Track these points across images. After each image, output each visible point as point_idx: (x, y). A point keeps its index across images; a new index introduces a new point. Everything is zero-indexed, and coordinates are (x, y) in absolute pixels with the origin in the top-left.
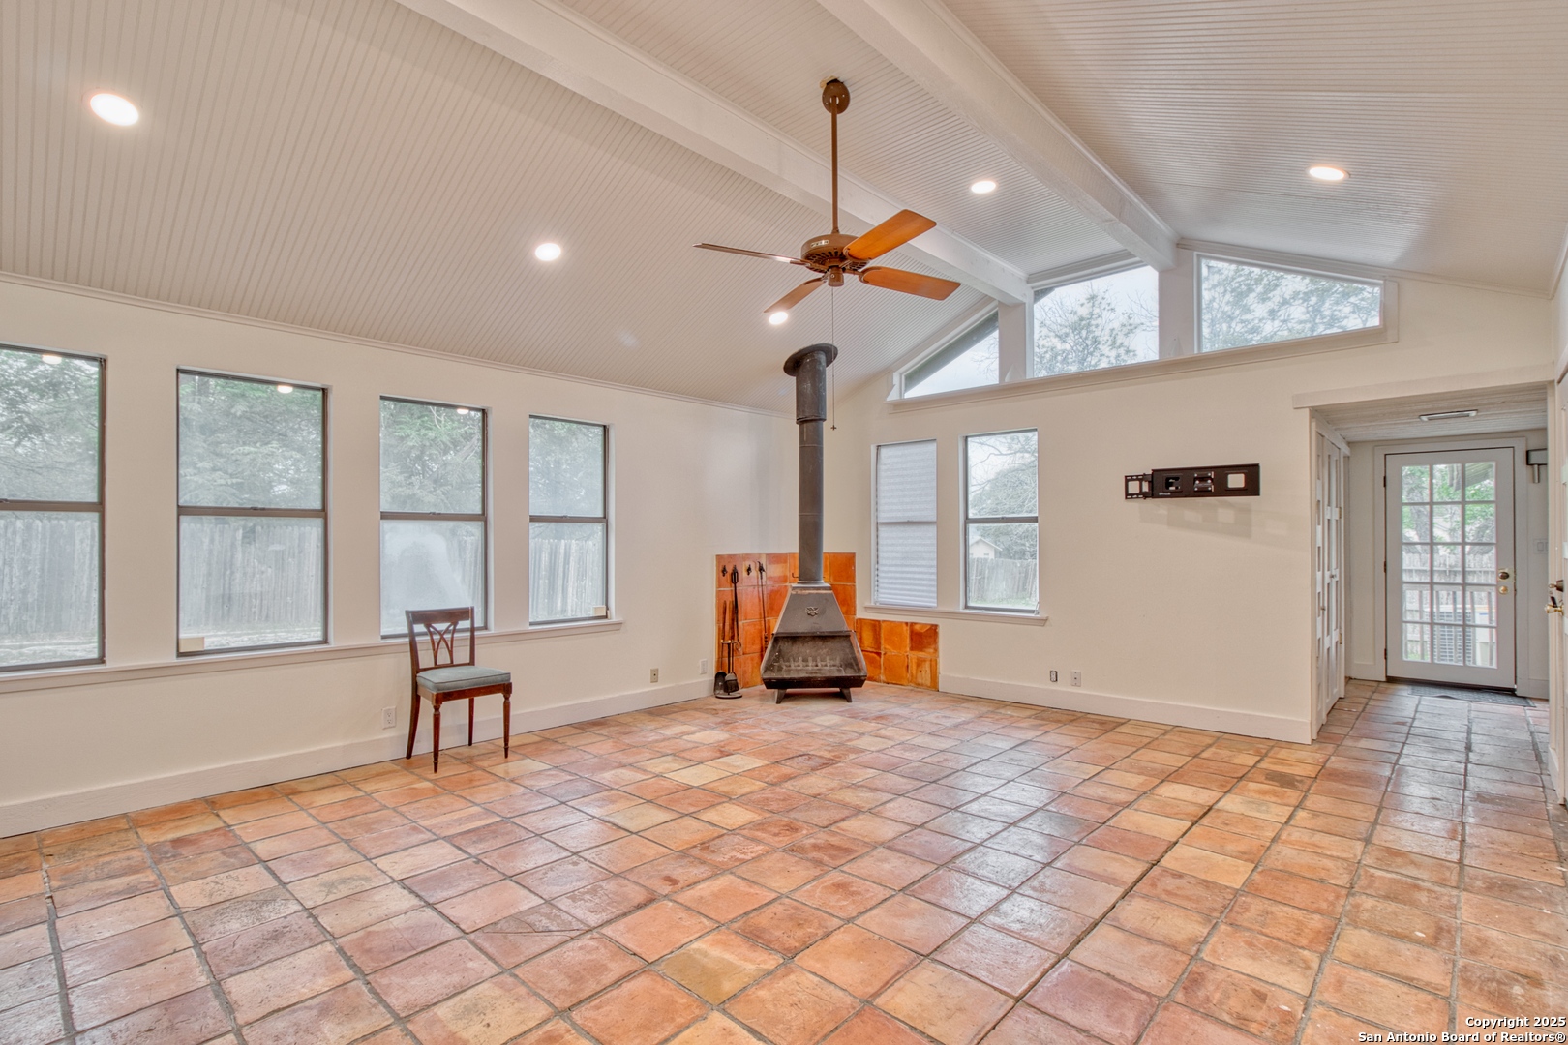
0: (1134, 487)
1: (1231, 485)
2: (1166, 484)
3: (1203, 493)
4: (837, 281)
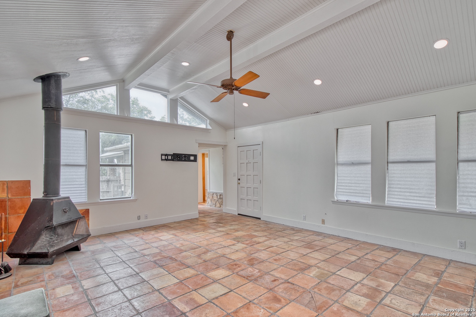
0: (163, 157)
1: (191, 159)
2: (177, 157)
3: (185, 161)
4: (232, 93)
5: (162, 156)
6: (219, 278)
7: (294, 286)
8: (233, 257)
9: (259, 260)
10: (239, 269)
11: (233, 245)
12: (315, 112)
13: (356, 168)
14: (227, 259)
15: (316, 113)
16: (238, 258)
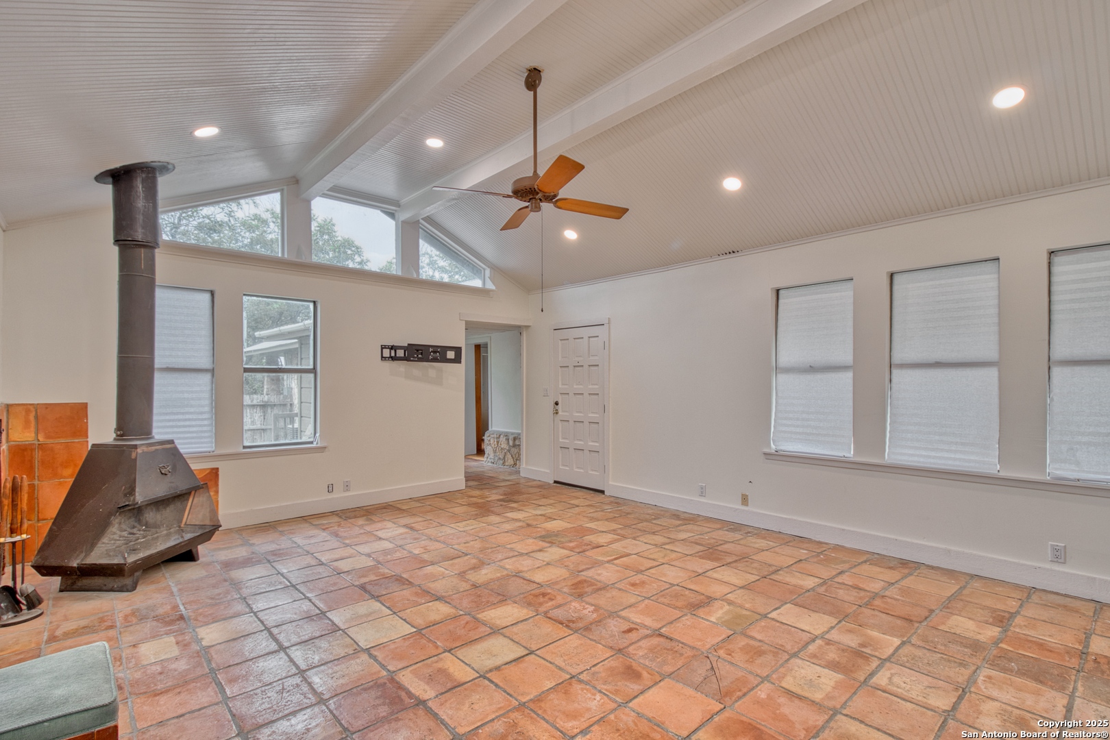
1: (448, 357)
2: (418, 353)
3: (435, 360)
4: (536, 207)
5: (384, 350)
6: (504, 625)
7: (673, 644)
8: (539, 577)
9: (596, 585)
10: (550, 603)
11: (540, 551)
12: (728, 253)
13: (819, 376)
14: (525, 582)
15: (730, 253)
16: (549, 579)
